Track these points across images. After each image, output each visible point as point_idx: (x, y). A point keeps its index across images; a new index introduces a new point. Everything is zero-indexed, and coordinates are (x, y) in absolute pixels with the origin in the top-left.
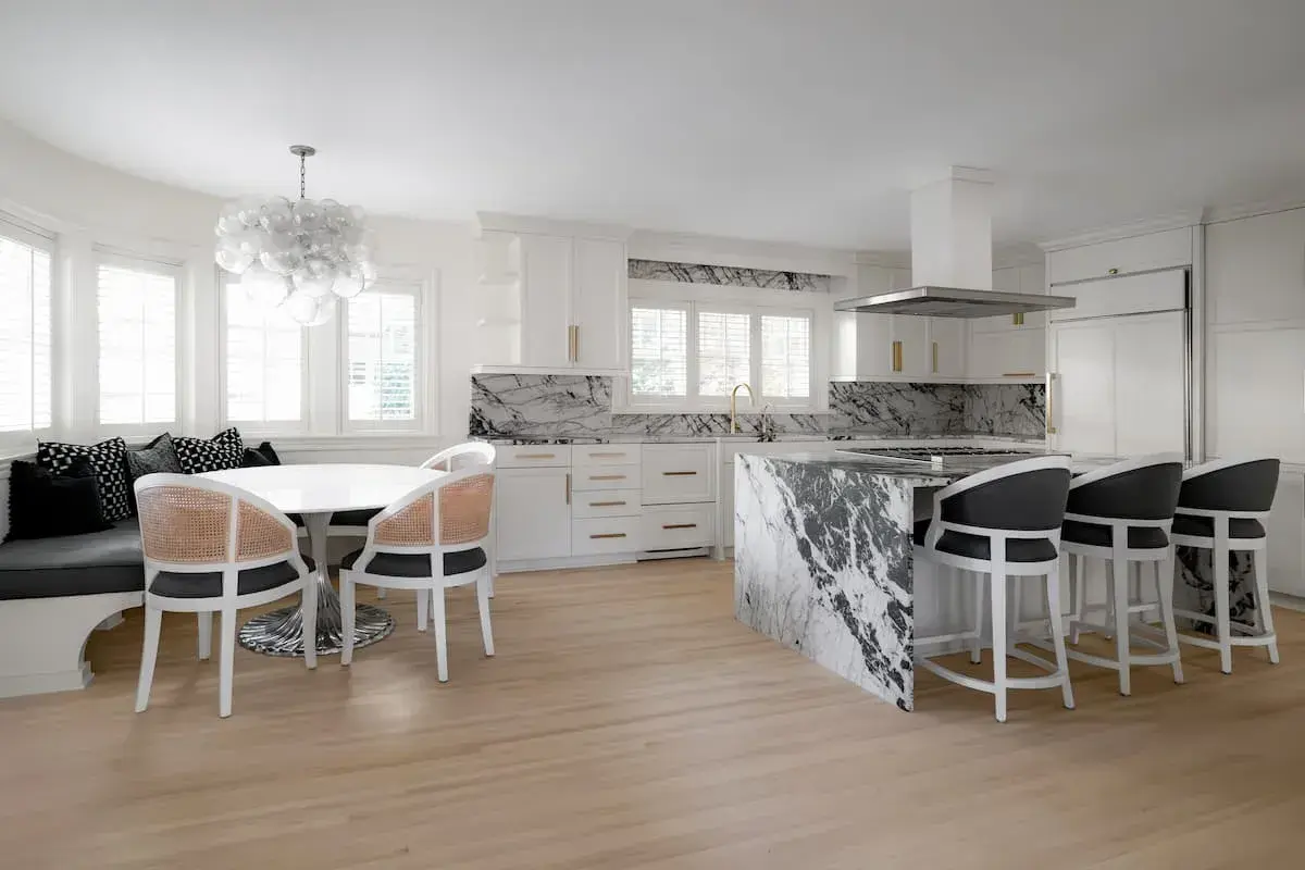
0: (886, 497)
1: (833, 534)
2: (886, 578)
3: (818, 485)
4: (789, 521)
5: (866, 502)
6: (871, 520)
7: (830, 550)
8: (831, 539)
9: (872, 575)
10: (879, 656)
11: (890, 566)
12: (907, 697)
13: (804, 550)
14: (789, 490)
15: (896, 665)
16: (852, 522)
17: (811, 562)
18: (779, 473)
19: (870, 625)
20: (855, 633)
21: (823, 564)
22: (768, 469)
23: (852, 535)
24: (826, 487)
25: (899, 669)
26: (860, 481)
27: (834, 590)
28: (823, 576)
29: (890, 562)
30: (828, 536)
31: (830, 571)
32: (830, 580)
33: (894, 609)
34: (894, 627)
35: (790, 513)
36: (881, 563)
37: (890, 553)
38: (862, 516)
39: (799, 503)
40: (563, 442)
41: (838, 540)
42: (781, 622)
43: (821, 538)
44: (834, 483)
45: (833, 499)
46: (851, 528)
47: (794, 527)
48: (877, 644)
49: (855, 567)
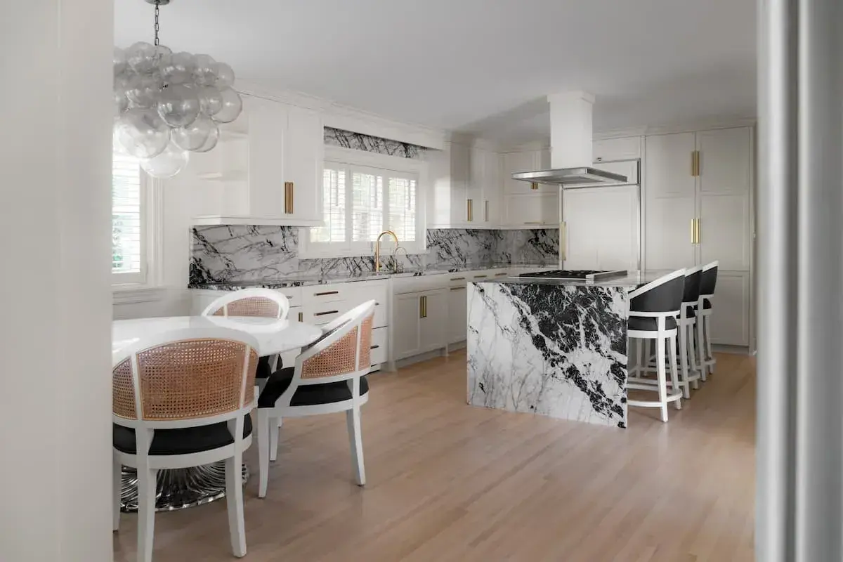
0: (611, 300)
1: (565, 329)
2: (610, 350)
3: (552, 298)
4: (525, 325)
5: (594, 304)
6: (597, 316)
7: (562, 339)
8: (563, 332)
9: (598, 349)
10: (604, 400)
11: (612, 342)
12: (625, 420)
13: (539, 342)
14: (524, 304)
15: (617, 402)
16: (582, 319)
17: (545, 350)
18: (514, 293)
19: (597, 381)
20: (584, 390)
21: (556, 349)
22: (503, 291)
23: (582, 327)
24: (559, 298)
25: (619, 404)
26: (589, 292)
27: (566, 366)
28: (556, 357)
29: (613, 339)
30: (561, 330)
31: (562, 353)
32: (563, 359)
33: (616, 369)
34: (615, 379)
35: (525, 319)
36: (605, 341)
37: (612, 334)
38: (591, 313)
39: (534, 311)
40: (297, 284)
41: (570, 332)
42: (516, 396)
43: (554, 333)
44: (566, 295)
45: (565, 305)
46: (581, 322)
47: (529, 328)
48: (602, 392)
49: (584, 347)
